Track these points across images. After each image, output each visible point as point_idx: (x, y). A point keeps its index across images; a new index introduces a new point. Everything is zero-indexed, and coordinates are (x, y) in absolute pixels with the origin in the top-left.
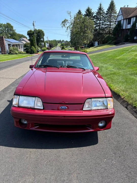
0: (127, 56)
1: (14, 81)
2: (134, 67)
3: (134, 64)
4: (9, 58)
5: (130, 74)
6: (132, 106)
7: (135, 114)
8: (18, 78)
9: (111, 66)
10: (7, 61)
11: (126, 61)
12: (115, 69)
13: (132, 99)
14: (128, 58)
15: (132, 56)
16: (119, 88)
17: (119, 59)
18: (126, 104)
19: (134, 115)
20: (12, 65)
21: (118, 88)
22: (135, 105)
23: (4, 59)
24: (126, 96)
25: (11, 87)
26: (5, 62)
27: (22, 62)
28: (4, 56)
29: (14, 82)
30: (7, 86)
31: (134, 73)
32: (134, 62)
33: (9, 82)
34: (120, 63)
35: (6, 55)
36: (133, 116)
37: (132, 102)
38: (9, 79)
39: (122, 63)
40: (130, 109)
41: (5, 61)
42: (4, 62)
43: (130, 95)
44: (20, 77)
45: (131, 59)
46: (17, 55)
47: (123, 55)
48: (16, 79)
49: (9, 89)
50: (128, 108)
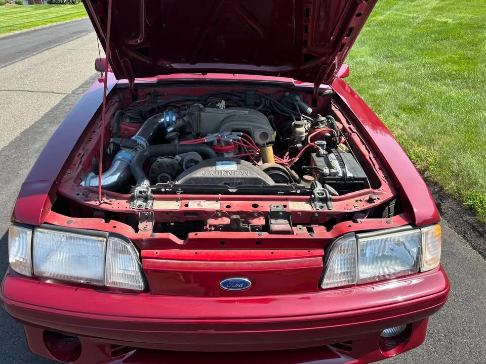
0: (409, 12)
1: (57, 102)
2: (438, 50)
3: (436, 40)
4: (51, 16)
5: (429, 77)
6: (459, 202)
7: (473, 234)
8: (73, 92)
9: (363, 48)
10: (44, 26)
11: (408, 30)
12: (378, 58)
13: (457, 175)
14: (413, 18)
15: (424, 11)
16: (402, 129)
17: (387, 22)
18: (437, 193)
19: (468, 241)
20: (55, 42)
21: (400, 131)
22: (470, 202)
23: (33, 19)
24: (431, 164)
25: (45, 126)
26: (35, 31)
27: (86, 31)
28: (36, 9)
29: (57, 106)
30: (33, 123)
31: (442, 72)
32: (435, 31)
33: (41, 105)
34: (389, 35)
35: (40, 8)
36: (467, 244)
37: (458, 189)
38: (41, 94)
39: (398, 37)
40: (450, 212)
41: (36, 28)
42: (33, 29)
43: (445, 158)
44: (80, 87)
45: (422, 23)
46: (73, 6)
47: (397, 10)
48: (63, 96)
49: (37, 137)
50: (443, 208)
